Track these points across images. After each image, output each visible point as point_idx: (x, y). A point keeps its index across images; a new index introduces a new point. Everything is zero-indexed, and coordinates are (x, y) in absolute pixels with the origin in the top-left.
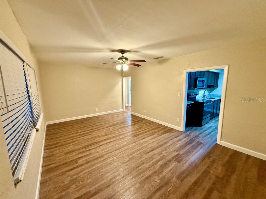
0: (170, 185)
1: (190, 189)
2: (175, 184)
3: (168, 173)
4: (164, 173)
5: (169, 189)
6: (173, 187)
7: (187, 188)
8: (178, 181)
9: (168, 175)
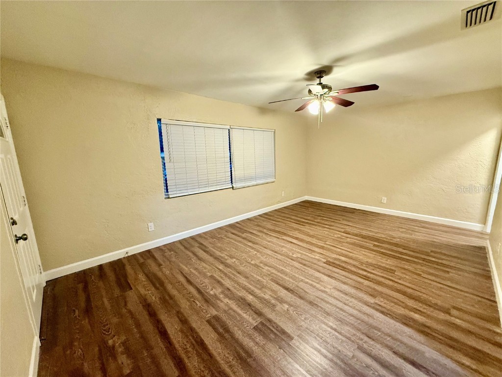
0: (204, 305)
1: (192, 329)
2: (204, 311)
3: (227, 305)
4: (226, 300)
5: (197, 302)
6: (200, 307)
7: (194, 325)
8: (209, 315)
9: (221, 305)
